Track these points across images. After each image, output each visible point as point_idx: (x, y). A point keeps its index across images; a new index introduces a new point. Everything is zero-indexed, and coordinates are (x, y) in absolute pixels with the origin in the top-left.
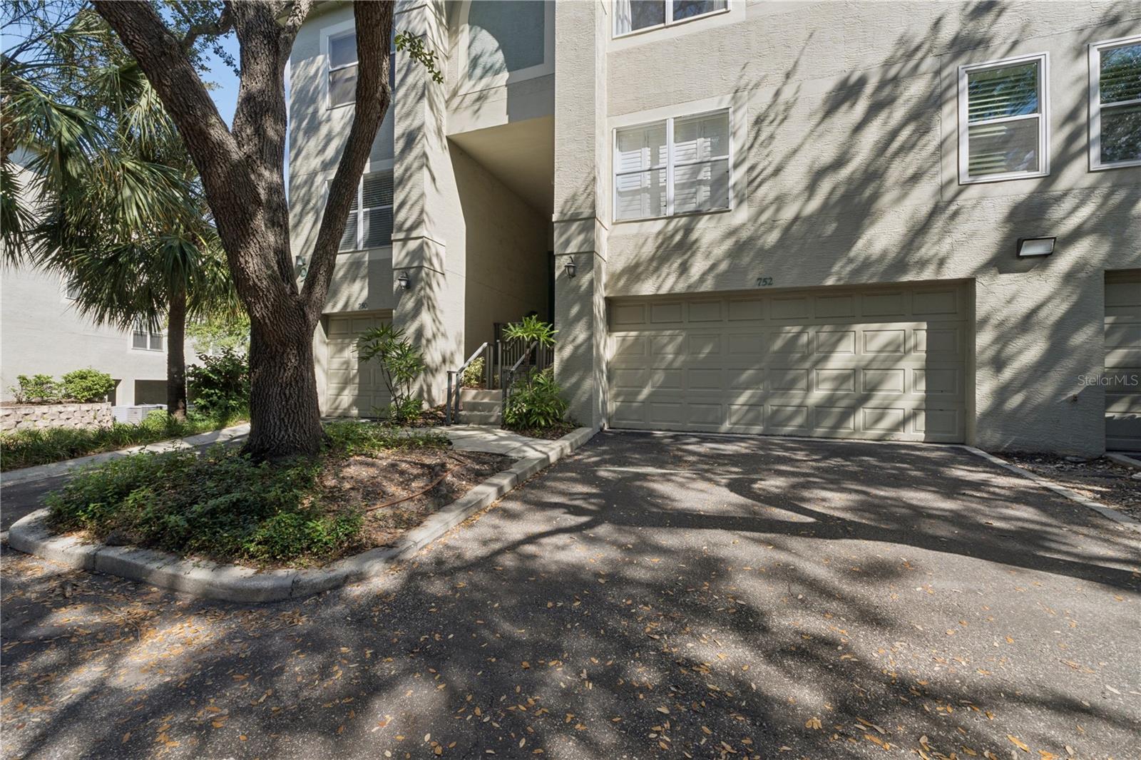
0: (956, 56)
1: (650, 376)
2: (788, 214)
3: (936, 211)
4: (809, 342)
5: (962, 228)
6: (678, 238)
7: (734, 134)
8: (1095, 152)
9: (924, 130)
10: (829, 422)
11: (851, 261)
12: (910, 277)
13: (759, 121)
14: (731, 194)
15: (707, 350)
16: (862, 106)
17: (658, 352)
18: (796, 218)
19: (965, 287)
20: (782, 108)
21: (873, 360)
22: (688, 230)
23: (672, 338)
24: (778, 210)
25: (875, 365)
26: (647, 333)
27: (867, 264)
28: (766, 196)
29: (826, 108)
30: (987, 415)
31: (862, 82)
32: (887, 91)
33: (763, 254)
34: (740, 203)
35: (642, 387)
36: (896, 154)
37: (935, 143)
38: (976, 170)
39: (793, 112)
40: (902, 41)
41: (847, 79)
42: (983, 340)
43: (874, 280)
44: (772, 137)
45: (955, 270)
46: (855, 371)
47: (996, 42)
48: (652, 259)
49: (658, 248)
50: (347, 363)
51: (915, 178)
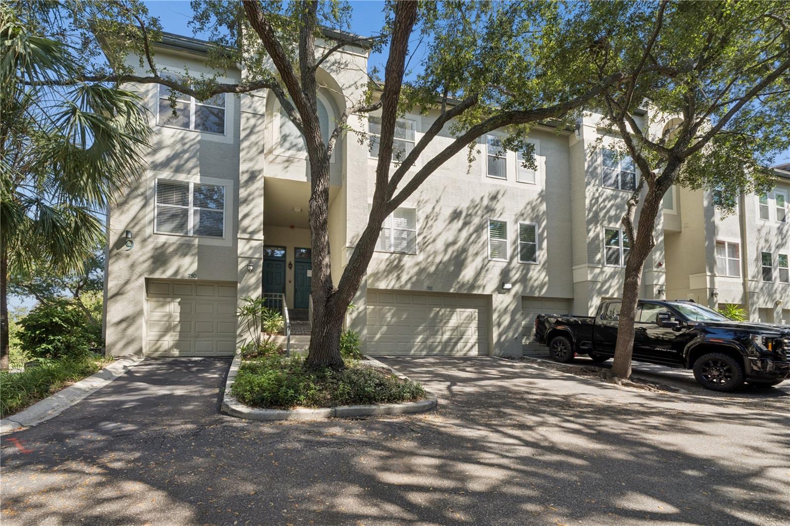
0: (487, 212)
1: (380, 328)
2: (438, 260)
3: (482, 268)
4: (442, 315)
5: (489, 276)
6: (395, 263)
7: (418, 220)
8: (519, 256)
9: (479, 237)
10: (449, 349)
11: (458, 283)
12: (475, 292)
13: (427, 217)
14: (417, 247)
15: (404, 317)
16: (461, 223)
17: (383, 316)
18: (441, 262)
19: (489, 298)
20: (435, 215)
21: (463, 323)
22: (400, 261)
23: (390, 310)
24: (434, 257)
25: (463, 325)
26: (378, 307)
27: (463, 285)
28: (429, 251)
29: (450, 219)
30: (496, 344)
31: (461, 212)
32: (468, 219)
33: (430, 275)
34: (421, 251)
35: (376, 334)
36: (471, 244)
37: (482, 243)
38: (492, 255)
39: (439, 217)
40: (472, 201)
41: (456, 210)
42: (495, 316)
43: (465, 292)
44: (432, 226)
45: (487, 292)
46: (457, 327)
47: (496, 212)
48: (384, 271)
49: (388, 266)
50: (170, 316)
51: (477, 254)
